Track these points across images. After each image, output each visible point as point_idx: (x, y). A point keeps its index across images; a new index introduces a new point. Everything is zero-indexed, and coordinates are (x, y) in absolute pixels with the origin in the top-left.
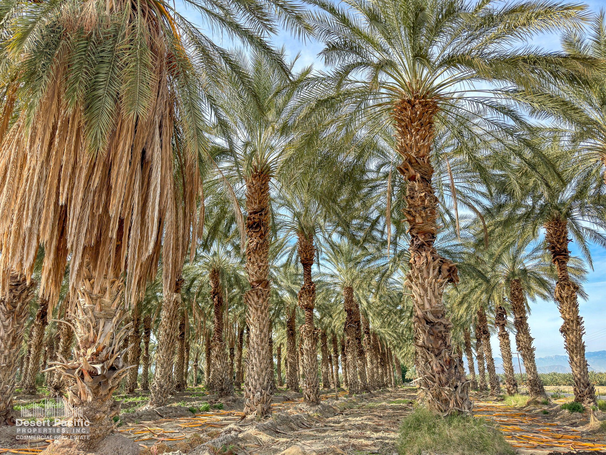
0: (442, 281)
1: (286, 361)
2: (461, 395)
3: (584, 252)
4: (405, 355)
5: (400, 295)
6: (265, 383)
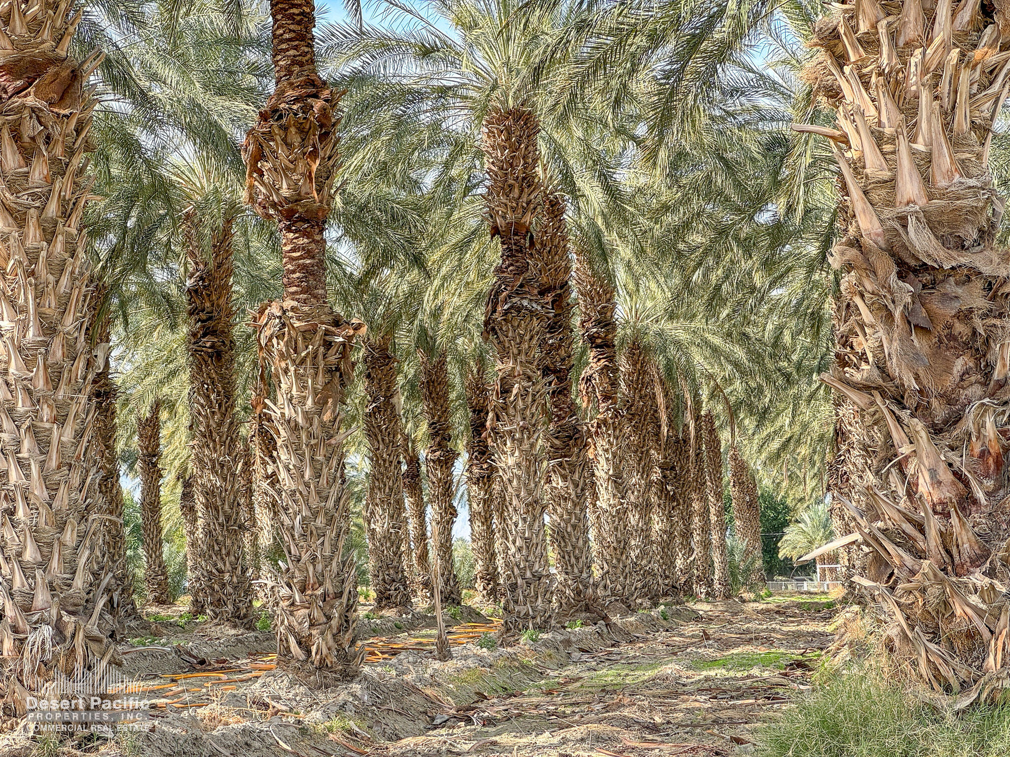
0: (993, 58)
1: (187, 485)
4: (785, 446)
5: (778, 150)
6: (79, 582)
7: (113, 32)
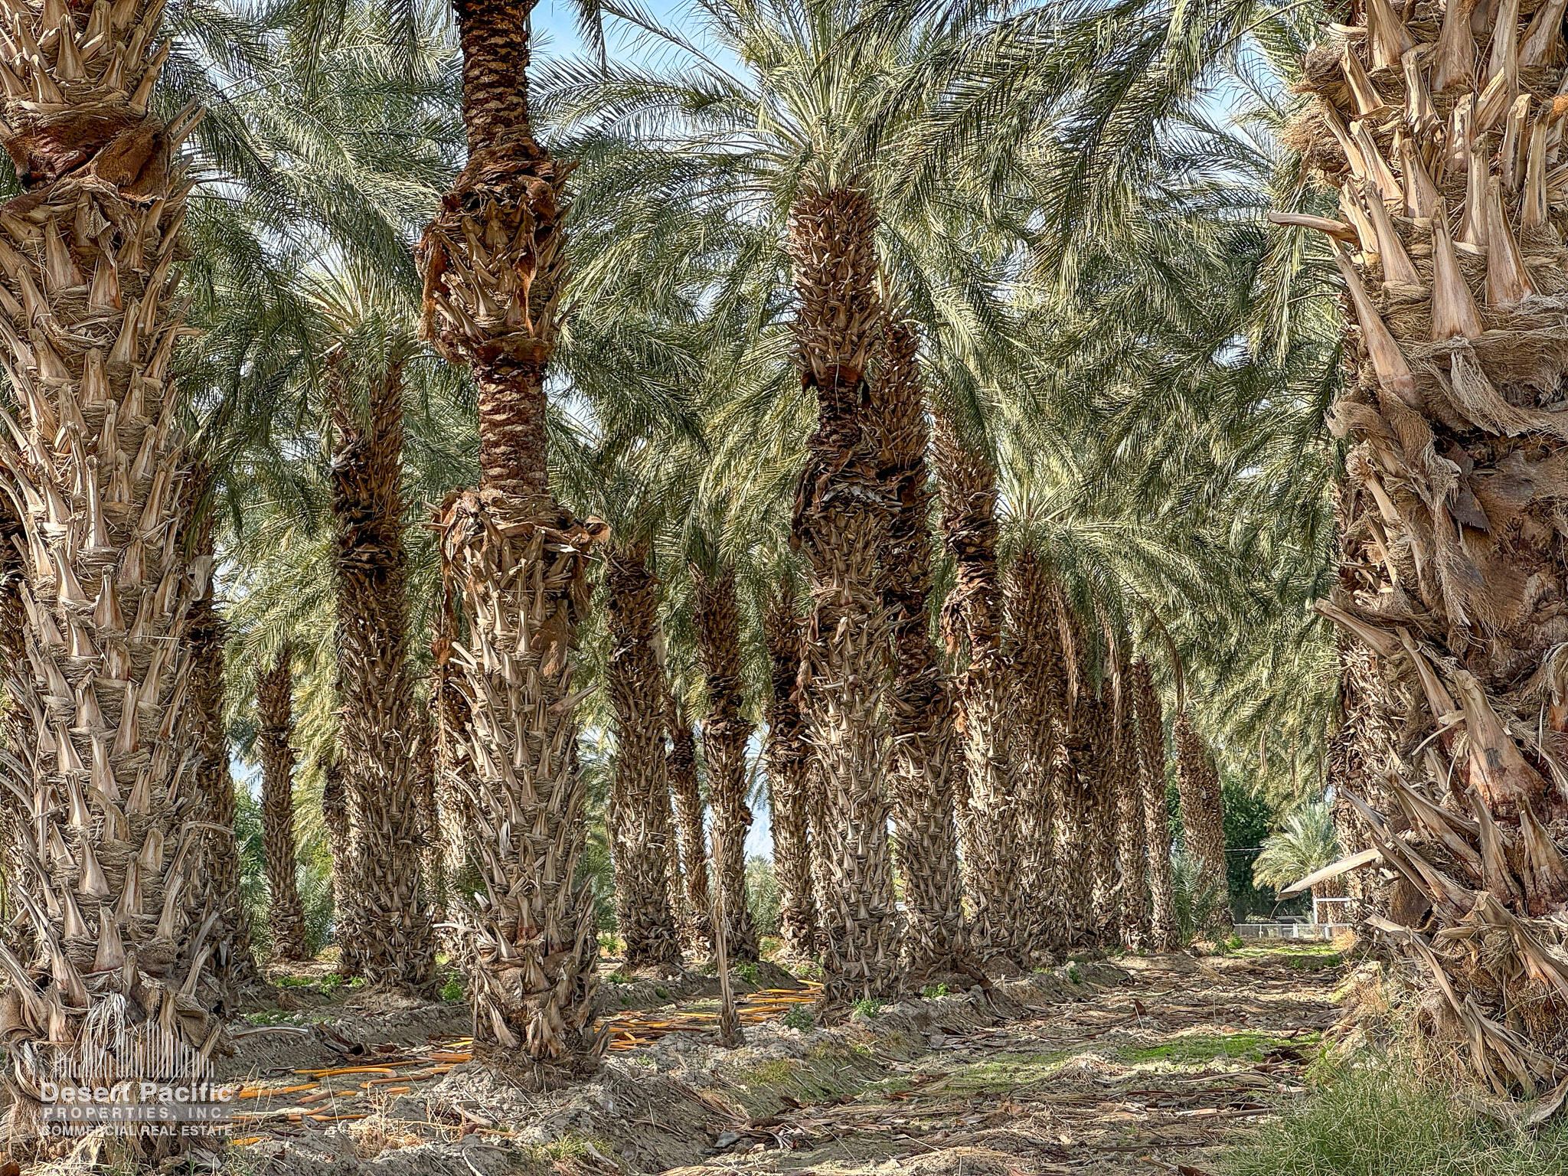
6: (167, 927)
7: (218, 76)
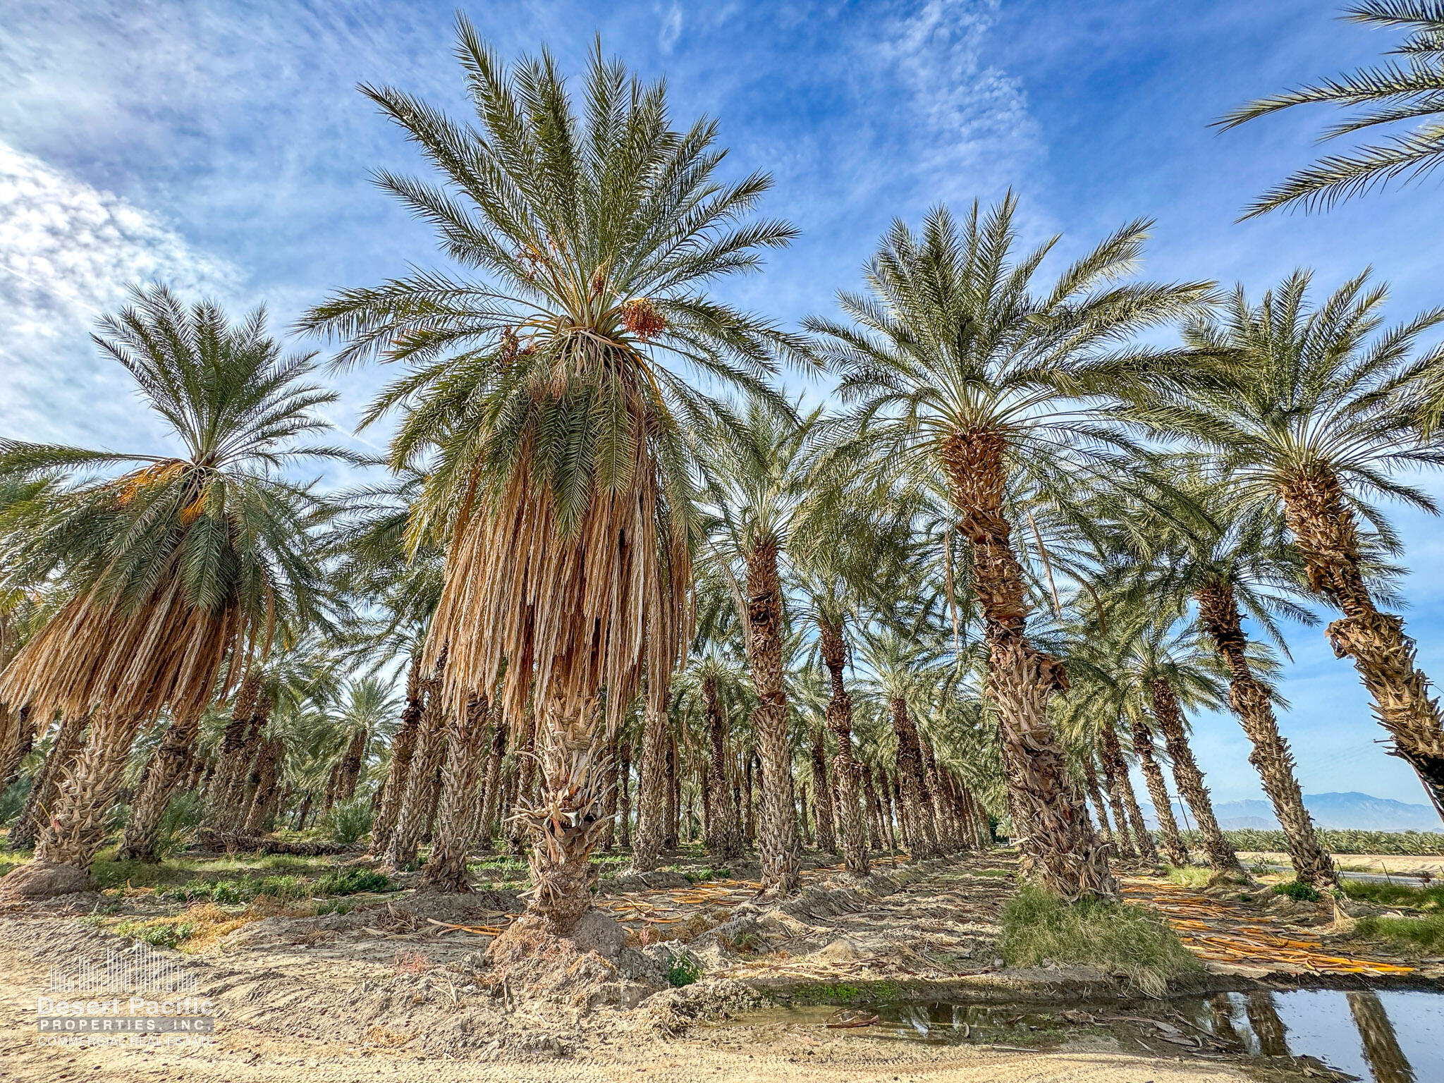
0: (1043, 687)
1: (814, 807)
2: (1098, 868)
3: (1270, 633)
4: (993, 799)
5: (978, 708)
6: (789, 841)
